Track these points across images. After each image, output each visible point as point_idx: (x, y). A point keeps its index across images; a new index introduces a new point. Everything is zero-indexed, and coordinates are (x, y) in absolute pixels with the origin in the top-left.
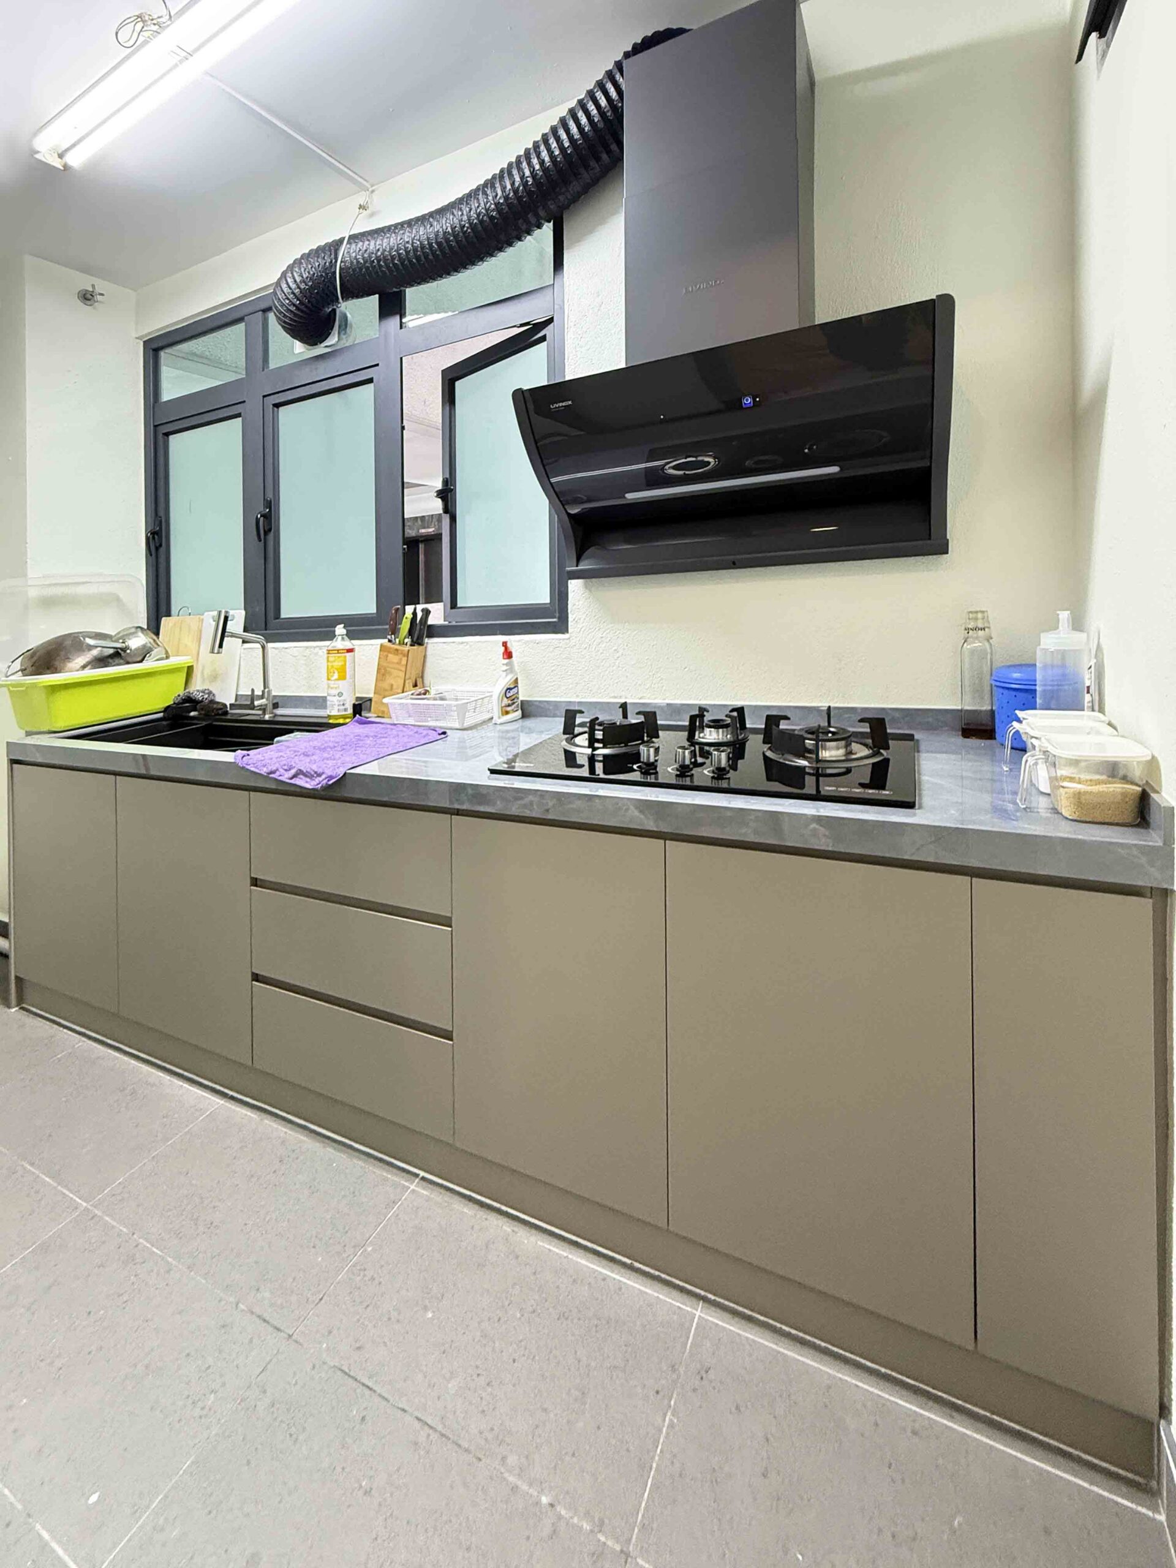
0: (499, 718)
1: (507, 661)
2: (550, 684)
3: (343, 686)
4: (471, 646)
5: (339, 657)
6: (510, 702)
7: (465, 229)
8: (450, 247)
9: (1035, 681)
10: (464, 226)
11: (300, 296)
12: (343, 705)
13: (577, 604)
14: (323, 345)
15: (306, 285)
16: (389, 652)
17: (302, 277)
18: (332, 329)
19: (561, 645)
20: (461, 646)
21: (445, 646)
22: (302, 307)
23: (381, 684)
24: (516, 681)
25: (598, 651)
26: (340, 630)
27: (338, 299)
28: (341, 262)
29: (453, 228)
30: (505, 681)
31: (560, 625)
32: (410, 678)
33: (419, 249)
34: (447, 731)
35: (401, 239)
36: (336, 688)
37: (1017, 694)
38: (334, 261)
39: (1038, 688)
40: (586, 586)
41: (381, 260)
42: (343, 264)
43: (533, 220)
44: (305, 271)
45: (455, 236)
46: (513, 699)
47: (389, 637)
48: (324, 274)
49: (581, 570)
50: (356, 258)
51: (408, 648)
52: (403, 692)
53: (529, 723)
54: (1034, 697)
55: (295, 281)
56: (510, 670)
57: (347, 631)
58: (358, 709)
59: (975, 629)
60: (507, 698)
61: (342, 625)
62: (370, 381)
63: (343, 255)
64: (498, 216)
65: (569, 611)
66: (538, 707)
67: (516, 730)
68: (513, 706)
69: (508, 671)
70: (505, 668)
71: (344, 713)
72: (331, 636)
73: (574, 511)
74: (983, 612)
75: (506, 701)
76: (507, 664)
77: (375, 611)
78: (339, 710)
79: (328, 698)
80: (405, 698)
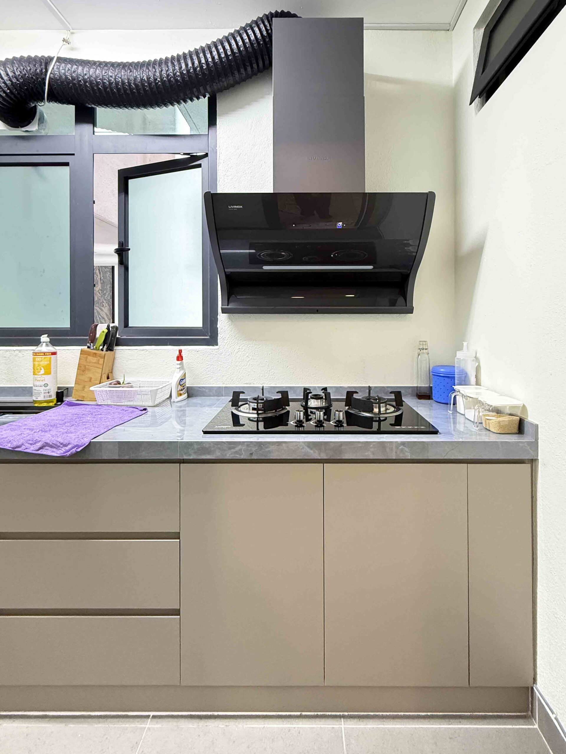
0: (176, 398)
1: (179, 362)
2: (205, 376)
3: (48, 379)
4: (149, 352)
5: (45, 358)
6: (182, 388)
7: (157, 81)
8: (144, 90)
9: (455, 373)
10: (156, 79)
11: (11, 87)
12: (48, 392)
13: (224, 328)
14: (24, 129)
15: (18, 80)
16: (89, 355)
17: (14, 73)
18: (33, 120)
19: (213, 352)
20: (143, 352)
21: (130, 352)
22: (12, 96)
23: (83, 378)
24: (185, 375)
25: (237, 357)
26: (44, 338)
27: (44, 99)
28: (51, 73)
29: (148, 78)
30: (178, 375)
31: (213, 341)
32: (104, 373)
33: (120, 84)
34: (147, 408)
35: (106, 73)
36: (42, 381)
37: (445, 378)
38: (44, 70)
39: (456, 376)
40: (229, 318)
41: (87, 82)
42: (51, 75)
43: (202, 91)
44: (17, 69)
45: (150, 84)
46: (184, 386)
47: (88, 345)
48: (34, 78)
49: (230, 309)
50: (64, 74)
51: (104, 352)
52: (100, 383)
53: (194, 400)
54: (454, 379)
55: (8, 75)
56: (182, 368)
57: (50, 339)
58: (60, 396)
59: (423, 349)
60: (181, 385)
61: (47, 335)
62: (67, 164)
63: (53, 68)
64: (181, 81)
65: (219, 332)
66: (198, 390)
67: (185, 405)
68: (184, 390)
69: (181, 368)
70: (179, 366)
71: (49, 399)
72: (37, 343)
73: (228, 271)
74: (425, 341)
75: (180, 388)
76: (180, 364)
77: (68, 326)
78: (44, 396)
79: (34, 388)
80: (103, 387)
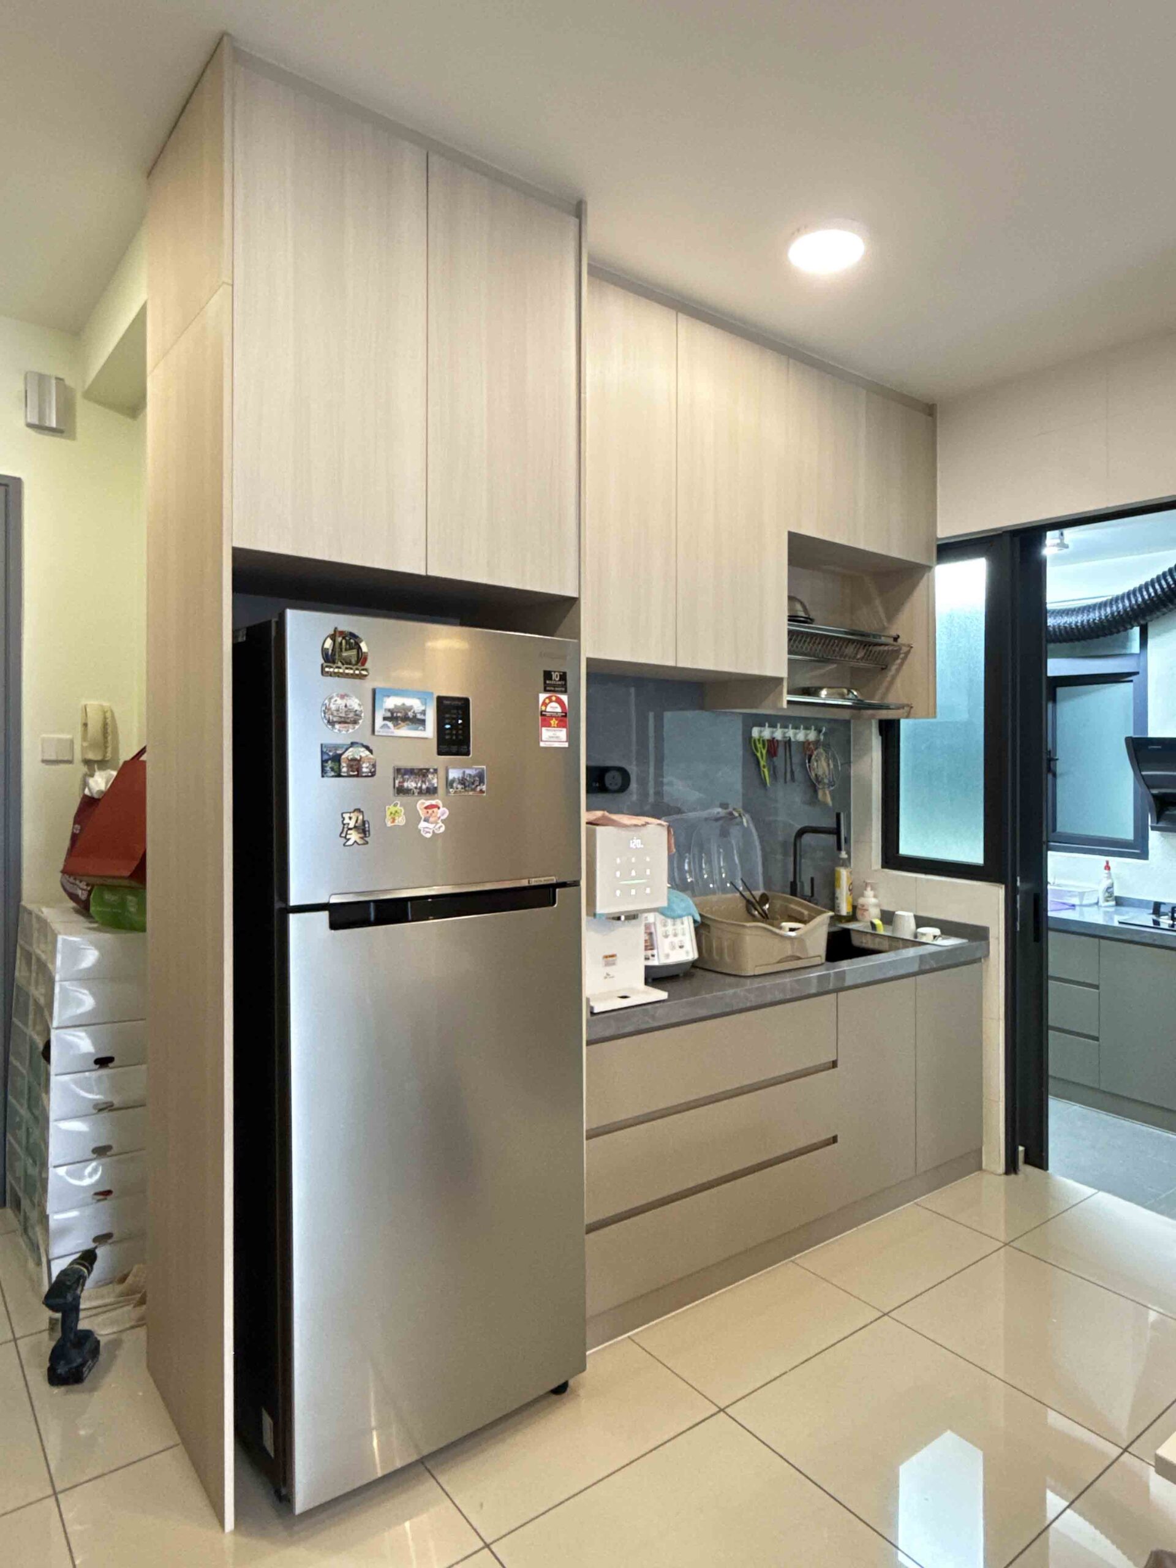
0: (1106, 901)
1: (1107, 871)
13: (1154, 843)
19: (1143, 866)
24: (1112, 884)
30: (1106, 883)
31: (1144, 855)
40: (1162, 835)
46: (1111, 895)
49: (1160, 827)
60: (1108, 893)
65: (1148, 848)
66: (1130, 901)
67: (1112, 912)
68: (1111, 898)
69: (1108, 878)
70: (1106, 875)
73: (1155, 791)
